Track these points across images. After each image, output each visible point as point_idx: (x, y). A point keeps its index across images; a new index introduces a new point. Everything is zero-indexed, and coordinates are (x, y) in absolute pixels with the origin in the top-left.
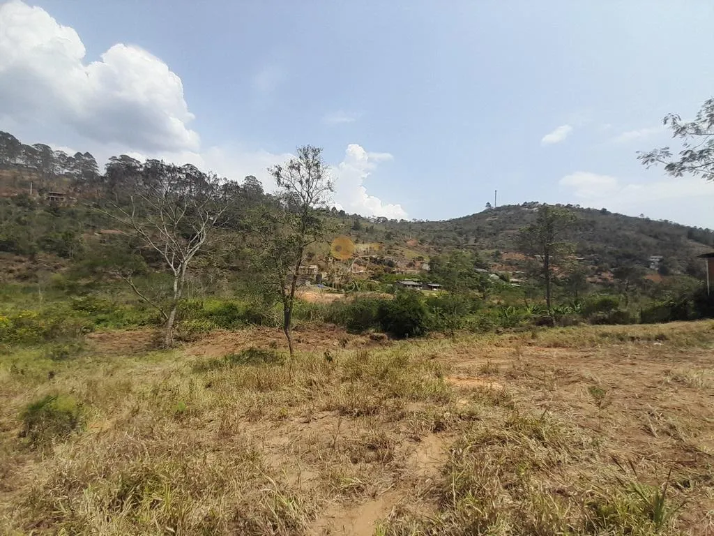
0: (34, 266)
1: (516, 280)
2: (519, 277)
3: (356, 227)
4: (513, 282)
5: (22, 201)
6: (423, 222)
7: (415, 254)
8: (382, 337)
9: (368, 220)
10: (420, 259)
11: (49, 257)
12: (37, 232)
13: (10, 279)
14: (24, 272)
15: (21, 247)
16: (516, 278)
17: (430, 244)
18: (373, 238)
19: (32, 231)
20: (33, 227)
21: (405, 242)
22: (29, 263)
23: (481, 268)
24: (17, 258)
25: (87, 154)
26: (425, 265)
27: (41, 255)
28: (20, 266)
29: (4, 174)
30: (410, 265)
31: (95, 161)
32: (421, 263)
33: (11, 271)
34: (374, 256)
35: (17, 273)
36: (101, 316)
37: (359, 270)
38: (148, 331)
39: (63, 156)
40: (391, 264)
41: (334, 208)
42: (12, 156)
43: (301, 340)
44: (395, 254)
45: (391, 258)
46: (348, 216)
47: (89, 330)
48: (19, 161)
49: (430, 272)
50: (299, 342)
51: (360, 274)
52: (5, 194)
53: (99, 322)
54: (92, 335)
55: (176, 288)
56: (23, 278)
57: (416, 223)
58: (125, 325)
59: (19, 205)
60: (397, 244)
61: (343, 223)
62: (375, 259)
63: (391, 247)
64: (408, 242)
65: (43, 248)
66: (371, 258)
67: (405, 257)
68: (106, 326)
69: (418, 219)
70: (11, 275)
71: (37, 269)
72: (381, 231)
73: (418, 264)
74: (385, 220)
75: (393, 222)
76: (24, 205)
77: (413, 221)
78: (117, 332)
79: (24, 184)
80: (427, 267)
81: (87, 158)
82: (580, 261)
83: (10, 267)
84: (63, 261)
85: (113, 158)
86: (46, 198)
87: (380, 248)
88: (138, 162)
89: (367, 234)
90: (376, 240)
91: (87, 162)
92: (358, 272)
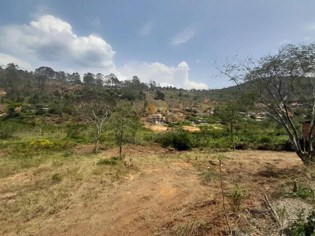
0: (61, 119)
1: (261, 118)
2: (263, 116)
3: (180, 95)
4: (259, 119)
5: (57, 94)
6: (214, 90)
7: (207, 106)
8: (173, 150)
9: (186, 91)
10: (210, 108)
11: (65, 115)
12: (62, 106)
13: (54, 123)
14: (58, 121)
15: (57, 112)
16: (260, 116)
17: (216, 100)
18: (188, 100)
19: (60, 105)
20: (60, 104)
21: (203, 100)
22: (59, 118)
23: (242, 112)
24: (55, 115)
25: (77, 73)
26: (212, 112)
27: (63, 114)
28: (57, 119)
29: (50, 84)
30: (205, 112)
31: (79, 76)
32: (210, 111)
33: (54, 121)
34: (187, 108)
35: (56, 121)
36: (80, 140)
37: (180, 115)
38: (93, 145)
39: (68, 75)
40: (195, 112)
41: (171, 87)
42: (52, 76)
43: (141, 150)
44: (198, 107)
45: (195, 109)
46: (178, 90)
47: (75, 145)
48: (54, 78)
49: (214, 115)
50: (140, 151)
51: (180, 117)
52: (51, 91)
53: (79, 142)
54: (76, 147)
55: (99, 133)
56: (58, 123)
57: (210, 90)
58: (86, 143)
59: (55, 95)
60: (199, 102)
61: (174, 93)
62: (188, 110)
63: (196, 104)
64: (205, 101)
65: (64, 112)
66: (186, 109)
67: (202, 108)
68: (81, 143)
69: (211, 89)
70: (54, 122)
71: (62, 120)
72: (192, 96)
73: (208, 111)
74: (195, 90)
75: (199, 91)
76: (57, 95)
77: (208, 90)
78: (84, 146)
79: (57, 87)
80: (212, 113)
81: (77, 75)
82: (300, 106)
83: (54, 119)
84: (70, 116)
85: (85, 74)
86: (64, 91)
87: (190, 104)
88: (94, 75)
89: (185, 98)
90: (189, 101)
91: (77, 76)
92: (180, 116)
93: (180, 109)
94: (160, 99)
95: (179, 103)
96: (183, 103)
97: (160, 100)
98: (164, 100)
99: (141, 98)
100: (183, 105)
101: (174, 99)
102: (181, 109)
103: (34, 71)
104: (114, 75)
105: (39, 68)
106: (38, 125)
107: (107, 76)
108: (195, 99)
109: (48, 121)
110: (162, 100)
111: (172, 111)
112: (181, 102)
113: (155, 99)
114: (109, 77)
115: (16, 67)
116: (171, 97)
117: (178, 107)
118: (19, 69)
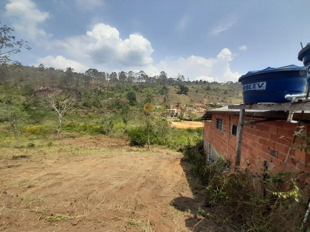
3: (208, 89)
9: (219, 84)
15: (88, 105)
24: (87, 108)
25: (115, 73)
29: (94, 82)
33: (84, 112)
34: (212, 103)
39: (108, 74)
41: (201, 80)
52: (93, 88)
60: (230, 96)
61: (202, 87)
63: (225, 98)
64: (239, 94)
70: (84, 113)
72: (224, 90)
74: (232, 83)
79: (98, 85)
85: (120, 73)
86: (102, 88)
87: (218, 99)
88: (126, 73)
89: (213, 92)
90: (217, 95)
91: (114, 75)
92: (201, 111)
93: (203, 104)
94: (184, 93)
95: (204, 98)
96: (209, 97)
97: (183, 95)
98: (187, 94)
99: (163, 92)
100: (208, 99)
101: (199, 94)
102: (205, 104)
103: (84, 72)
104: (144, 72)
105: (88, 70)
106: (68, 115)
107: (137, 73)
108: (226, 93)
109: (80, 112)
110: (185, 95)
111: (192, 106)
112: (207, 97)
113: (178, 93)
114: (139, 74)
115: (72, 70)
116: (197, 92)
117: (201, 102)
118: (74, 72)
